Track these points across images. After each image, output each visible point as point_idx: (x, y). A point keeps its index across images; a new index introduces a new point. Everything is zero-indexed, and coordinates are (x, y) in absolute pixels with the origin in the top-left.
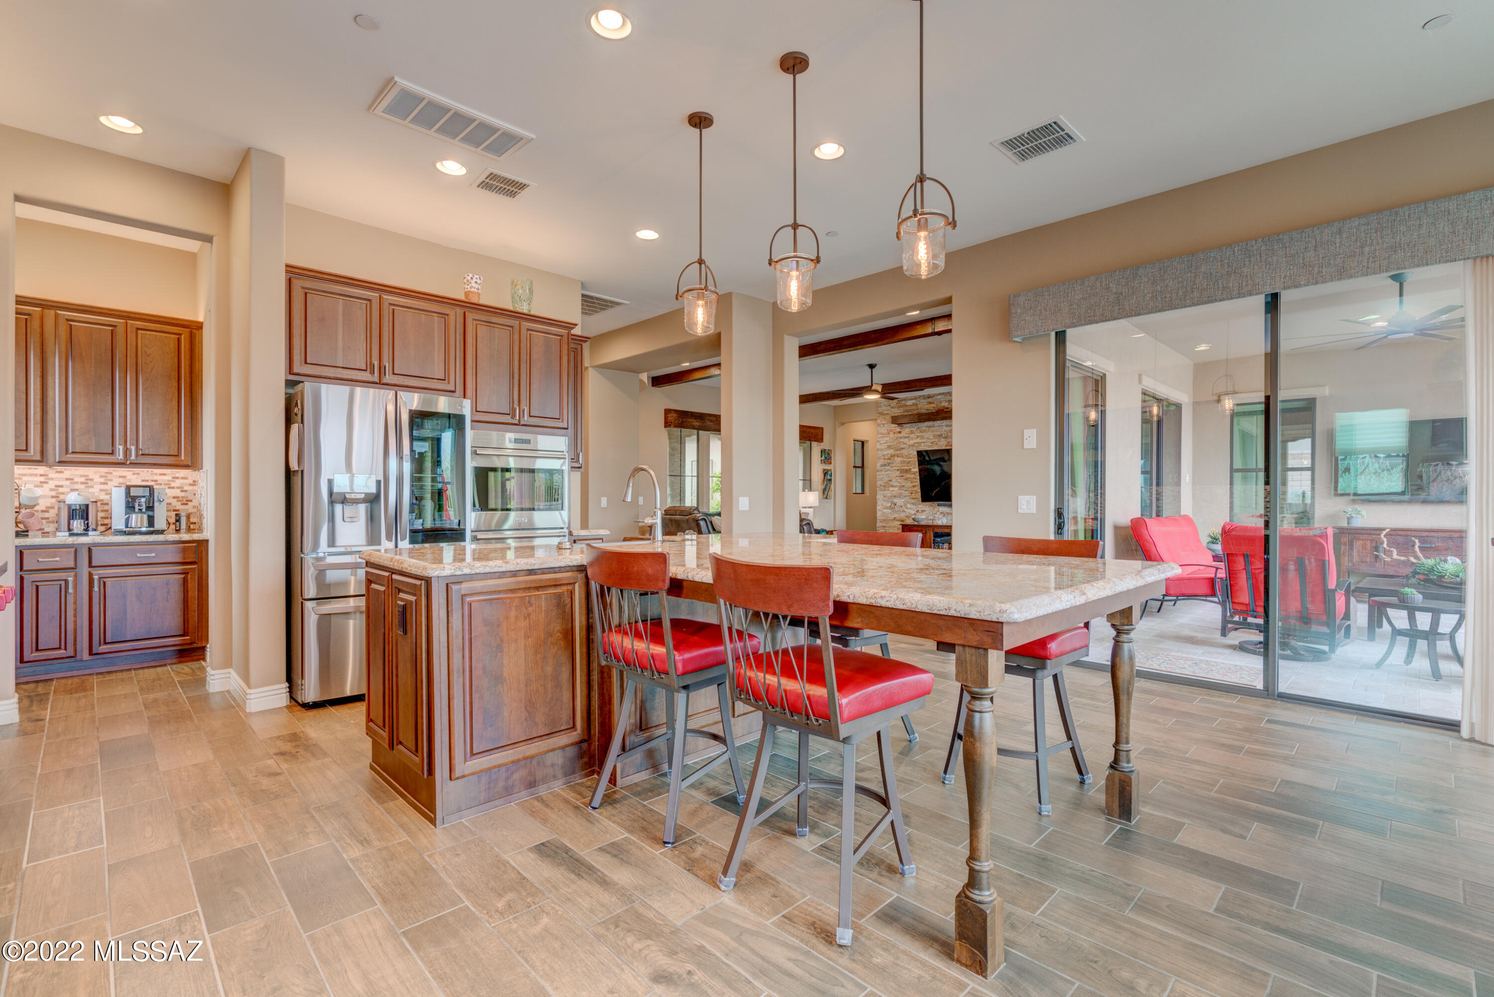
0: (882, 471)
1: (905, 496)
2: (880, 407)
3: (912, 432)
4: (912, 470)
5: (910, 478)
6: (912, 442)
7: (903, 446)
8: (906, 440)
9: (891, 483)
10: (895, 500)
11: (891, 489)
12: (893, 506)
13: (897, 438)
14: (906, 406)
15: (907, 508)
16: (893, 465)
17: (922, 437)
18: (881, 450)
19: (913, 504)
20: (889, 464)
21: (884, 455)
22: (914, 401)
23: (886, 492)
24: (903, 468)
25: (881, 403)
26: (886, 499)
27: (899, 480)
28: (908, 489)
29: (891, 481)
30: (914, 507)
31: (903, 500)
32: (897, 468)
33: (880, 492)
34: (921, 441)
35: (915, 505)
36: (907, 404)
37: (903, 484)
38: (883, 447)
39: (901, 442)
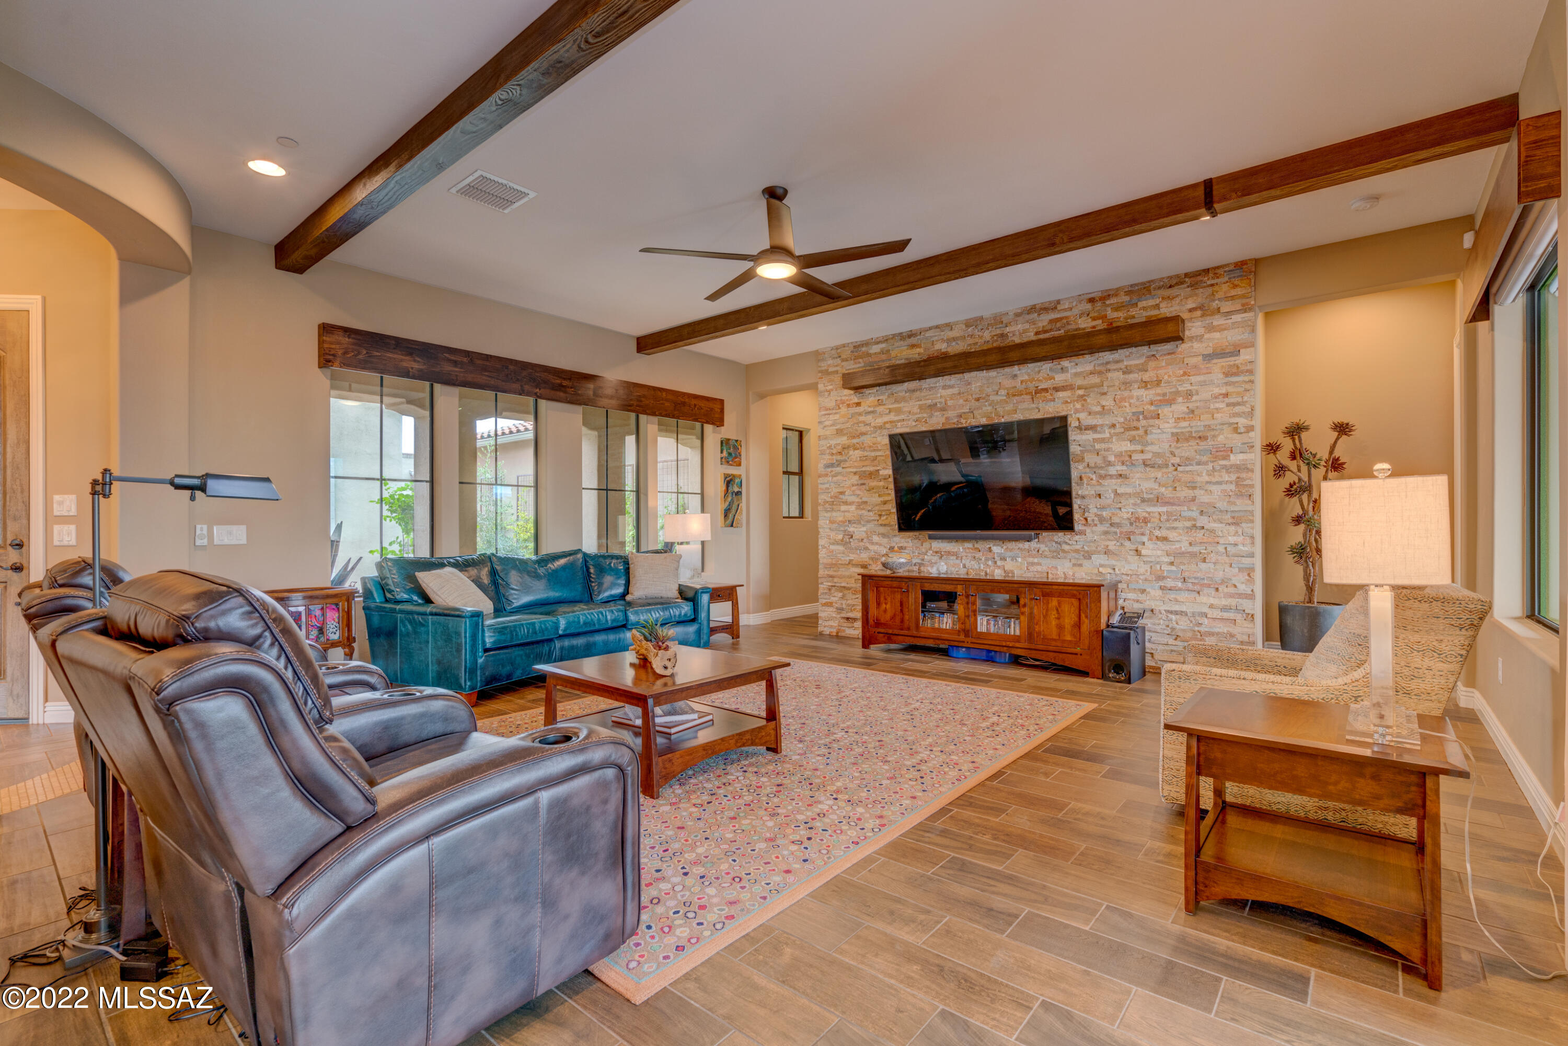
0: (826, 475)
1: (869, 521)
2: (823, 360)
3: (880, 403)
4: (881, 473)
5: (878, 487)
6: (880, 421)
7: (863, 429)
8: (869, 418)
9: (844, 498)
10: (851, 529)
11: (843, 508)
12: (847, 539)
13: (853, 415)
14: (869, 355)
15: (872, 543)
16: (847, 464)
17: (898, 411)
18: (826, 438)
19: (884, 535)
20: (839, 463)
21: (830, 447)
22: (883, 345)
23: (834, 514)
24: (864, 469)
25: (824, 353)
26: (834, 526)
27: (858, 492)
28: (877, 508)
29: (842, 493)
30: (885, 541)
31: (864, 529)
32: (855, 470)
33: (828, 515)
34: (896, 418)
35: (888, 537)
36: (871, 351)
37: (864, 499)
38: (828, 433)
39: (861, 422)
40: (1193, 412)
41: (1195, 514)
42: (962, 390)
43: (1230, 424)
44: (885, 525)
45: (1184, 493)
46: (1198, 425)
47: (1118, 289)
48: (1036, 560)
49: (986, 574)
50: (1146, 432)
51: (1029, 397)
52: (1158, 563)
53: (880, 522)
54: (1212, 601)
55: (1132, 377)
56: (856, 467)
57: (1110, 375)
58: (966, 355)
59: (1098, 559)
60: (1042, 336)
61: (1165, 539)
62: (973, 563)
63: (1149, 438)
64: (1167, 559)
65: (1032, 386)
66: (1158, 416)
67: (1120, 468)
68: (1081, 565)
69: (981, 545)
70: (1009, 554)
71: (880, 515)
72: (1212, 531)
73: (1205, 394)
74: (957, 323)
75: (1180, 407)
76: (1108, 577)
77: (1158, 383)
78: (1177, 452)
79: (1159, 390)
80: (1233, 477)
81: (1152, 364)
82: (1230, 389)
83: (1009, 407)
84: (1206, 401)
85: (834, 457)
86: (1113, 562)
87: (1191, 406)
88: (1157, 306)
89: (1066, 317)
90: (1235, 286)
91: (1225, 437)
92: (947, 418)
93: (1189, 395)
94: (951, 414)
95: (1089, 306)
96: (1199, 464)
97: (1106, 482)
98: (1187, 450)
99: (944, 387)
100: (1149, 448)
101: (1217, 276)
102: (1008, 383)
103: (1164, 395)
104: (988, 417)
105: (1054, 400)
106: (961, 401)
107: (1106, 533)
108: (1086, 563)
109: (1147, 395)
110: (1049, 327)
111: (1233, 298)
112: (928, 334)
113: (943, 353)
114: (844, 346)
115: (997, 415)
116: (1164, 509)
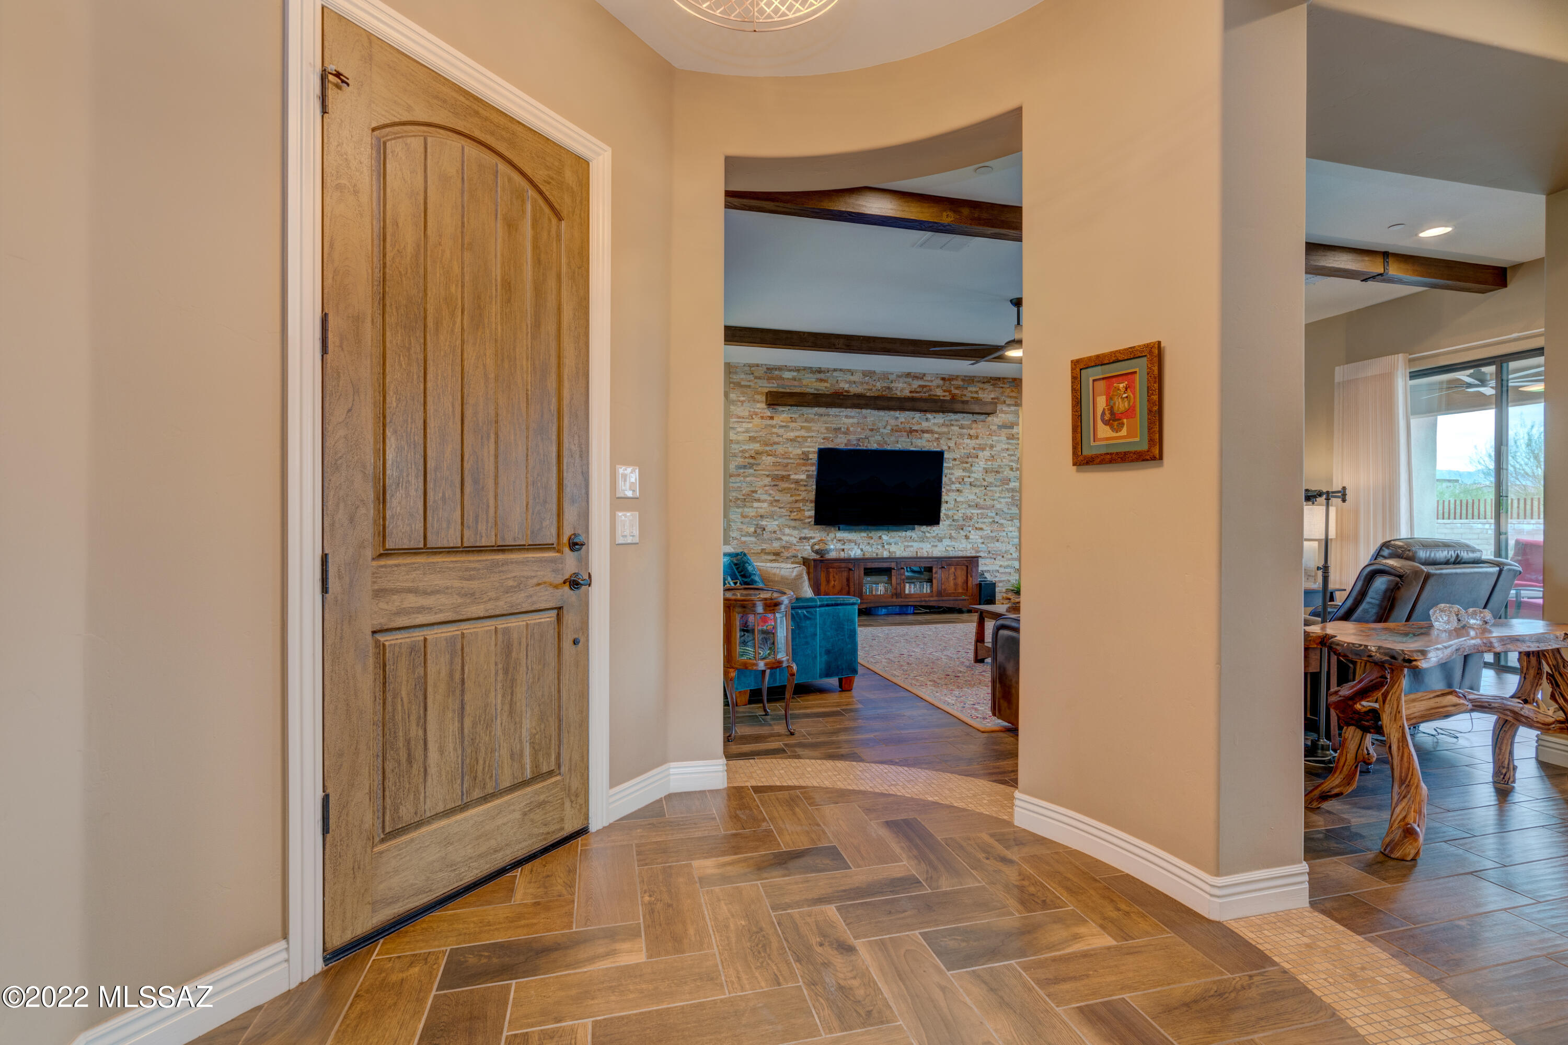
0: (739, 475)
1: (781, 517)
2: (736, 373)
3: (793, 420)
4: (792, 477)
5: (790, 489)
6: (792, 435)
7: (776, 439)
8: (781, 431)
9: (756, 496)
10: (764, 523)
11: (756, 504)
12: (759, 531)
13: (766, 426)
14: (781, 378)
15: (784, 535)
16: (760, 468)
17: (808, 429)
18: (738, 442)
19: (795, 528)
20: (751, 466)
21: (742, 451)
22: (795, 374)
23: (746, 510)
24: (776, 473)
25: (737, 367)
26: (747, 520)
27: (771, 492)
28: (789, 505)
29: (755, 492)
30: (795, 533)
31: (776, 523)
32: (767, 473)
33: (740, 510)
34: (806, 435)
35: (798, 529)
36: (784, 376)
37: (777, 498)
38: (741, 438)
39: (774, 433)
40: (993, 457)
41: (993, 514)
42: (861, 421)
43: (1009, 466)
44: (795, 520)
45: (989, 503)
46: (996, 465)
47: (957, 376)
48: (910, 544)
49: (877, 555)
50: (971, 465)
51: (905, 434)
52: (976, 543)
53: (792, 517)
54: (1001, 563)
55: (965, 431)
56: (769, 471)
57: (952, 428)
58: (859, 396)
59: (946, 542)
60: (914, 395)
61: (981, 529)
62: (867, 547)
63: (973, 468)
64: (981, 541)
65: (907, 426)
66: (977, 457)
67: (958, 486)
68: (936, 546)
69: (875, 534)
70: (892, 540)
71: (791, 512)
72: (1002, 524)
73: (998, 448)
74: (856, 371)
75: (987, 453)
76: (951, 553)
77: (977, 437)
78: (986, 478)
79: (978, 441)
80: (1010, 494)
81: (974, 426)
82: (1010, 447)
83: (893, 439)
84: (999, 452)
85: (747, 460)
86: (953, 543)
87: (993, 453)
88: (977, 392)
89: (929, 386)
90: (1013, 391)
91: (1007, 473)
92: (849, 440)
93: (992, 447)
94: (852, 437)
95: (941, 382)
96: (996, 486)
97: (951, 494)
98: (990, 478)
99: (846, 417)
100: (972, 475)
101: (1004, 383)
102: (893, 422)
103: (980, 445)
104: (878, 444)
105: (921, 438)
106: (859, 430)
107: (950, 525)
108: (939, 544)
109: (972, 443)
110: (918, 390)
111: (1011, 397)
112: (835, 374)
113: (846, 391)
114: (757, 365)
115: (886, 443)
116: (979, 511)
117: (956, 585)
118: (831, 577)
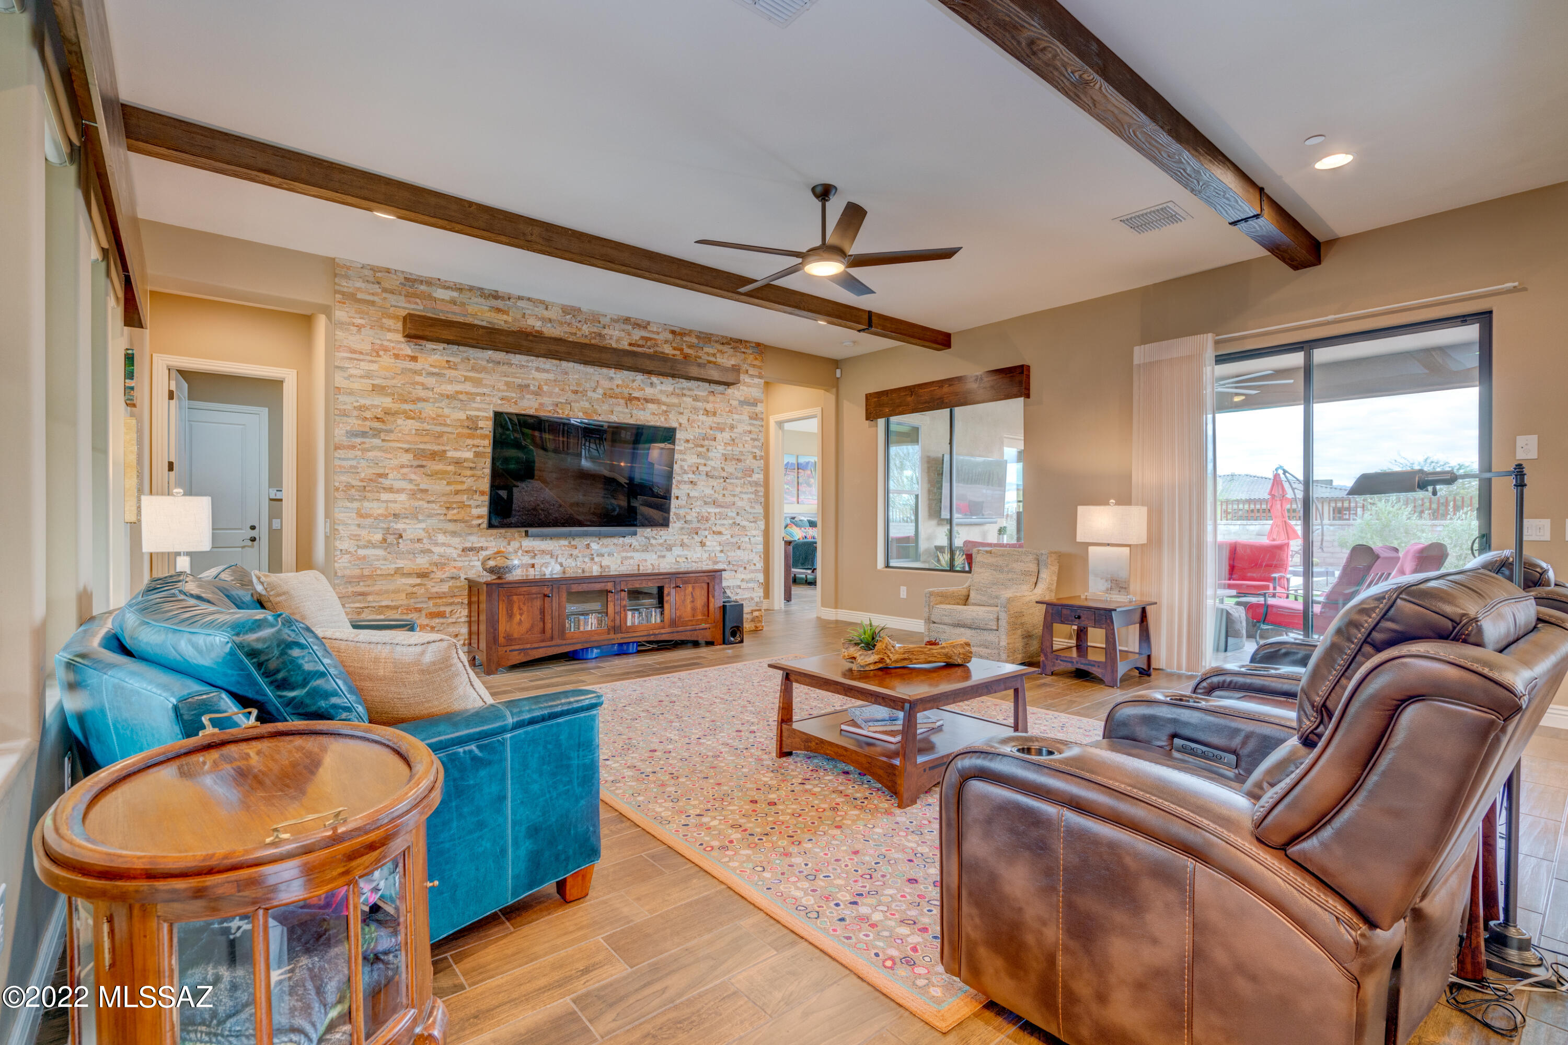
0: (353, 447)
1: (430, 516)
2: (347, 277)
3: (450, 365)
4: (449, 454)
5: (446, 472)
6: (450, 389)
7: (423, 394)
8: (431, 381)
9: (386, 482)
10: (400, 526)
11: (385, 496)
12: (391, 539)
13: (404, 371)
14: (430, 297)
15: (436, 544)
16: (392, 437)
17: (478, 382)
18: (351, 393)
19: (454, 534)
20: (376, 433)
21: (361, 408)
22: (455, 294)
23: (366, 504)
24: (422, 446)
25: (348, 268)
26: (368, 521)
27: (413, 477)
28: (444, 499)
29: (385, 476)
30: (456, 541)
31: (423, 525)
32: (406, 446)
33: (356, 505)
34: (474, 390)
35: (460, 536)
36: (435, 295)
37: (422, 486)
38: (356, 385)
39: (418, 383)
40: (733, 440)
41: (734, 515)
42: (559, 378)
43: (752, 453)
44: (455, 521)
45: (729, 499)
46: (737, 450)
47: (691, 331)
48: (629, 554)
49: (583, 571)
50: (708, 450)
51: (622, 402)
52: (713, 551)
53: (449, 517)
54: (743, 576)
55: (699, 404)
56: (408, 442)
57: (685, 399)
58: (558, 341)
59: (677, 551)
60: (635, 349)
61: (720, 533)
62: (569, 561)
63: (710, 454)
64: (719, 548)
65: (626, 391)
66: (715, 439)
67: (691, 476)
68: (664, 557)
69: (580, 542)
70: (604, 550)
71: (448, 508)
72: (744, 527)
73: (740, 428)
74: (553, 305)
75: (726, 435)
76: (683, 565)
77: (715, 414)
78: (726, 468)
79: (715, 419)
80: (754, 489)
81: (711, 398)
82: (753, 429)
83: (605, 407)
84: (740, 434)
85: (368, 423)
86: (686, 552)
87: (734, 435)
88: (714, 355)
89: (655, 339)
90: (756, 359)
91: (749, 462)
92: (541, 404)
93: (732, 427)
94: (546, 400)
95: (670, 336)
96: (737, 478)
97: (682, 486)
98: (730, 468)
99: (538, 369)
100: (709, 462)
101: (746, 347)
102: (605, 384)
103: (718, 424)
104: (585, 413)
105: (644, 410)
106: (557, 390)
107: (682, 528)
108: (668, 554)
109: (709, 421)
110: (641, 342)
111: (754, 366)
112: (520, 303)
113: (537, 332)
114: (388, 271)
115: (595, 412)
116: (717, 510)
117: (694, 609)
118: (515, 609)
